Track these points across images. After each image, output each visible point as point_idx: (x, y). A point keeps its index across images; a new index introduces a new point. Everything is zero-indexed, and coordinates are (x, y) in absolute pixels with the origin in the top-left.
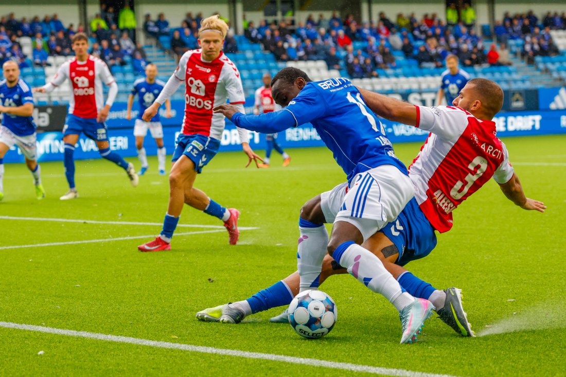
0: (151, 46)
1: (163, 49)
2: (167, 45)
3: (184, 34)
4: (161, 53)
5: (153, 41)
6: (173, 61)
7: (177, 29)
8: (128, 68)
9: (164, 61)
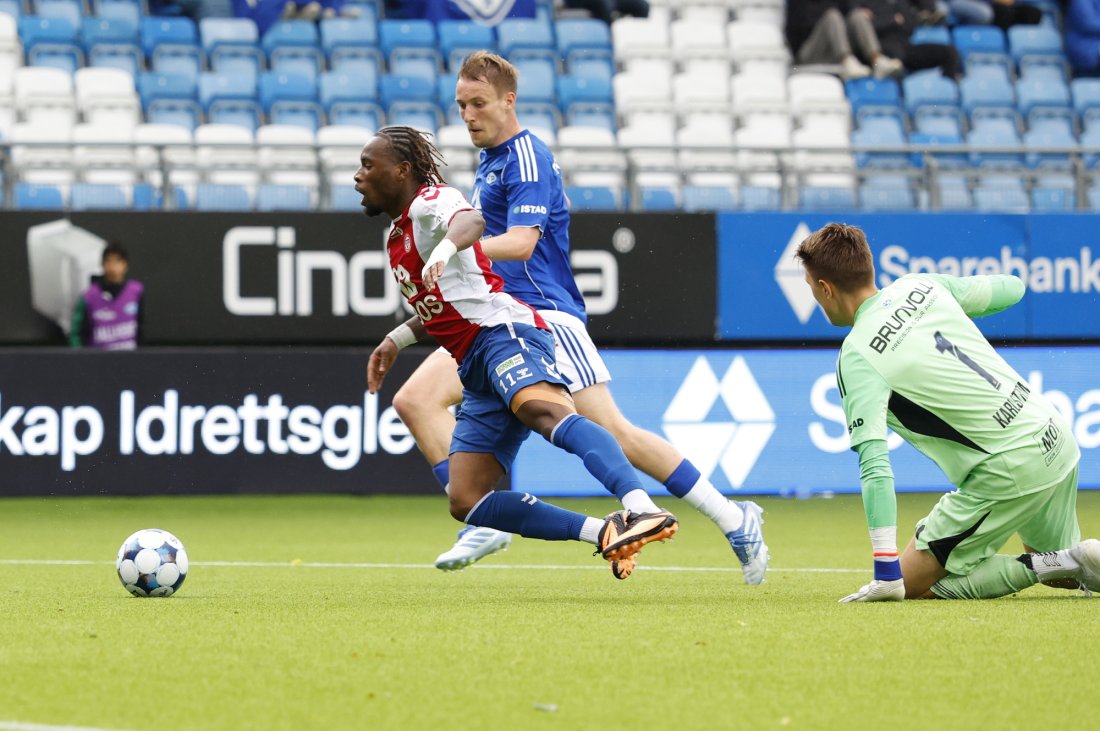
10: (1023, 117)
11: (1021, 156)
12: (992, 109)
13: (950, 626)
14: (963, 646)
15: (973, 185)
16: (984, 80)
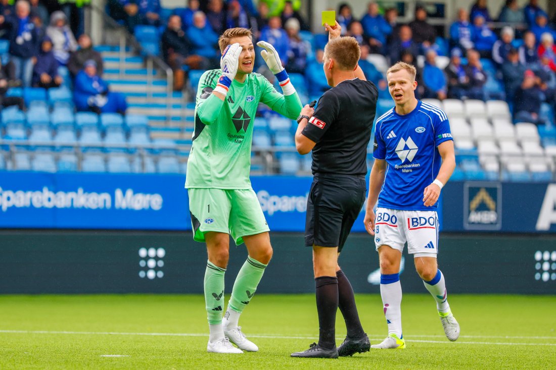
0: (114, 48)
1: (140, 55)
2: (151, 48)
3: (193, 25)
4: (137, 65)
5: (120, 36)
6: (165, 84)
7: (175, 12)
8: (61, 94)
9: (144, 83)
10: (54, 129)
11: (53, 148)
12: (41, 125)
13: (15, 356)
14: (21, 365)
15: (31, 159)
16: (37, 112)
